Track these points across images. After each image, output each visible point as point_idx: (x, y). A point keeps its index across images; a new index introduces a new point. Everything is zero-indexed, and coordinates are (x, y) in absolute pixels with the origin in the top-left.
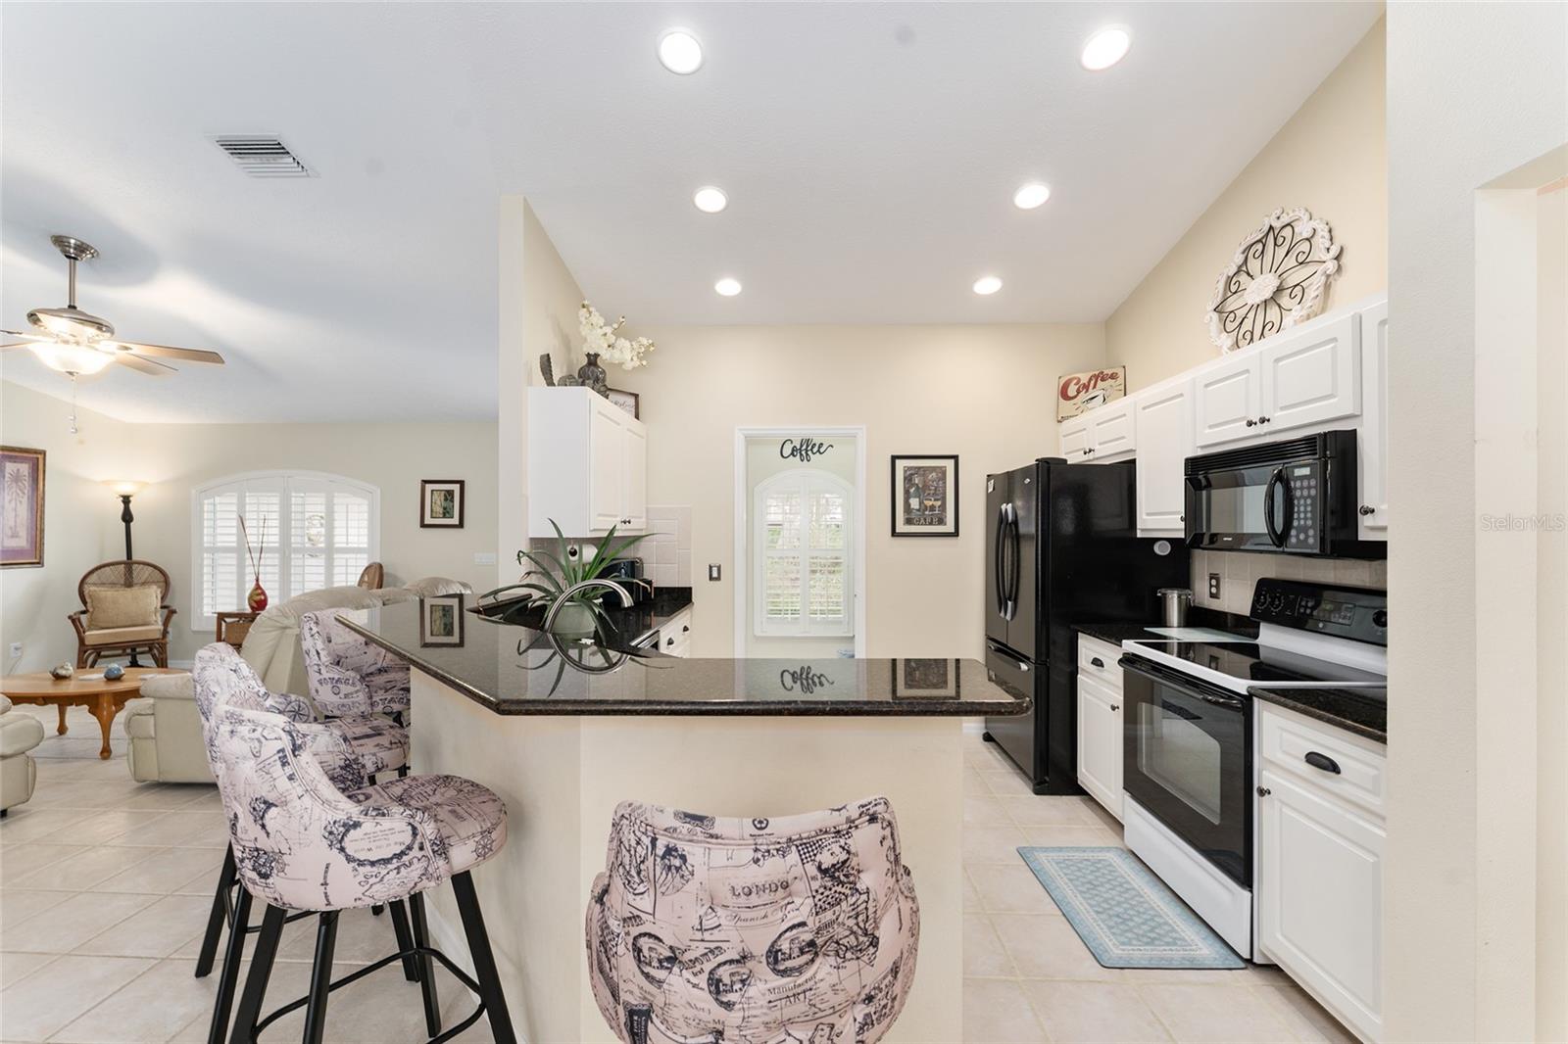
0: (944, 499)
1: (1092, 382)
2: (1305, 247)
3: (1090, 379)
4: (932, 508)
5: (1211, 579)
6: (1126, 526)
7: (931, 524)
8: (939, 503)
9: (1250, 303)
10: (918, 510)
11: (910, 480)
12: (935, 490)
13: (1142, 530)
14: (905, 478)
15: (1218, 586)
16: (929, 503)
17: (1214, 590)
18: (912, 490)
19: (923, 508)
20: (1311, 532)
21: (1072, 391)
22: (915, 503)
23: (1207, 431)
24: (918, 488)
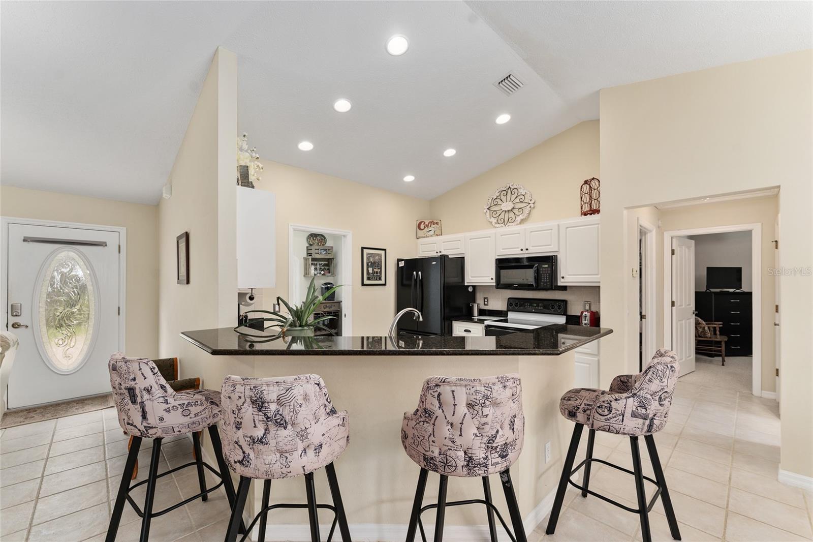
0: (381, 268)
1: (430, 225)
2: (523, 197)
3: (429, 223)
4: (377, 272)
5: (484, 299)
6: (460, 281)
7: (376, 280)
8: (379, 270)
9: (503, 210)
10: (372, 273)
11: (369, 259)
12: (378, 264)
13: (467, 283)
14: (367, 258)
15: (487, 302)
16: (376, 270)
17: (486, 303)
18: (370, 264)
19: (374, 273)
20: (548, 283)
21: (422, 227)
22: (370, 270)
23: (501, 250)
24: (372, 263)
